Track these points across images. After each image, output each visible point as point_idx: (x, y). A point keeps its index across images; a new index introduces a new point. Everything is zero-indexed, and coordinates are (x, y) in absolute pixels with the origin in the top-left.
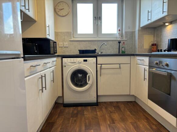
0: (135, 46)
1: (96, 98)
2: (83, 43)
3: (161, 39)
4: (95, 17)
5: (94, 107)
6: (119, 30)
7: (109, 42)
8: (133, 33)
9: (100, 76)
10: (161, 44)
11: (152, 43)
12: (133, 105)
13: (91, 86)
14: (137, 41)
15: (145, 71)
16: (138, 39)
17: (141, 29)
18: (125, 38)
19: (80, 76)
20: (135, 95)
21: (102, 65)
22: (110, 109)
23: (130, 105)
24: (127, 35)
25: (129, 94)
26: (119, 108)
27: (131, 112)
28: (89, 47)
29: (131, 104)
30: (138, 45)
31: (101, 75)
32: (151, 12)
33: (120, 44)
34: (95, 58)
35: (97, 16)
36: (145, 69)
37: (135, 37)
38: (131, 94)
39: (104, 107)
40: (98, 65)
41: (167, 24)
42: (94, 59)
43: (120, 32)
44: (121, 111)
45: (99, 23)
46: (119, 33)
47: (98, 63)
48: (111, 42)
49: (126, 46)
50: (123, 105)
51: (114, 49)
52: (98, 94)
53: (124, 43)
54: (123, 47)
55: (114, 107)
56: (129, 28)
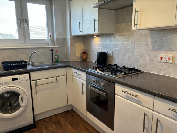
0: (67, 53)
1: (33, 118)
2: (7, 51)
3: (90, 48)
4: (20, 19)
5: (31, 130)
6: (50, 36)
7: (40, 49)
8: (65, 40)
9: (36, 94)
10: (90, 53)
11: (83, 51)
12: (72, 115)
13: (25, 108)
14: (70, 49)
15: (83, 85)
16: (71, 47)
17: (72, 37)
18: (57, 45)
19: (7, 96)
20: (73, 105)
21: (37, 81)
22: (51, 129)
23: (69, 116)
24: (59, 41)
25: (67, 104)
26: (60, 123)
27: (72, 125)
28: (15, 56)
29: (70, 114)
30: (71, 53)
31: (36, 92)
32: (82, 24)
33: (53, 52)
34: (28, 74)
35: (22, 18)
36: (82, 83)
37: (67, 44)
38: (69, 104)
39: (43, 127)
40: (32, 82)
41: (95, 36)
42: (27, 76)
43: (51, 38)
44: (63, 127)
45: (26, 26)
46: (50, 40)
47: (32, 79)
48: (43, 50)
49: (59, 53)
50: (63, 119)
51: (46, 57)
52: (35, 114)
53: (57, 51)
54: (56, 56)
55: (54, 123)
56: (61, 34)
